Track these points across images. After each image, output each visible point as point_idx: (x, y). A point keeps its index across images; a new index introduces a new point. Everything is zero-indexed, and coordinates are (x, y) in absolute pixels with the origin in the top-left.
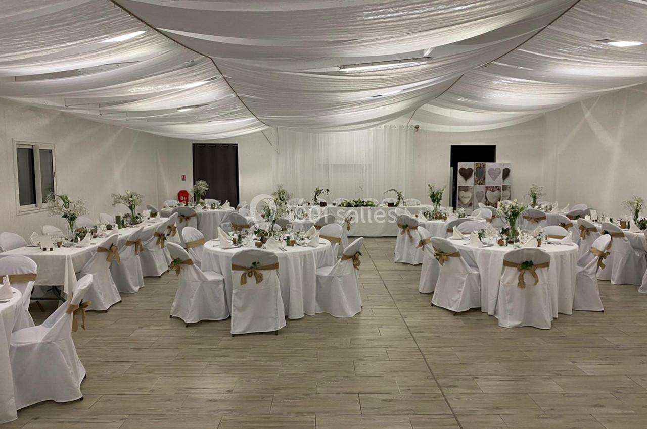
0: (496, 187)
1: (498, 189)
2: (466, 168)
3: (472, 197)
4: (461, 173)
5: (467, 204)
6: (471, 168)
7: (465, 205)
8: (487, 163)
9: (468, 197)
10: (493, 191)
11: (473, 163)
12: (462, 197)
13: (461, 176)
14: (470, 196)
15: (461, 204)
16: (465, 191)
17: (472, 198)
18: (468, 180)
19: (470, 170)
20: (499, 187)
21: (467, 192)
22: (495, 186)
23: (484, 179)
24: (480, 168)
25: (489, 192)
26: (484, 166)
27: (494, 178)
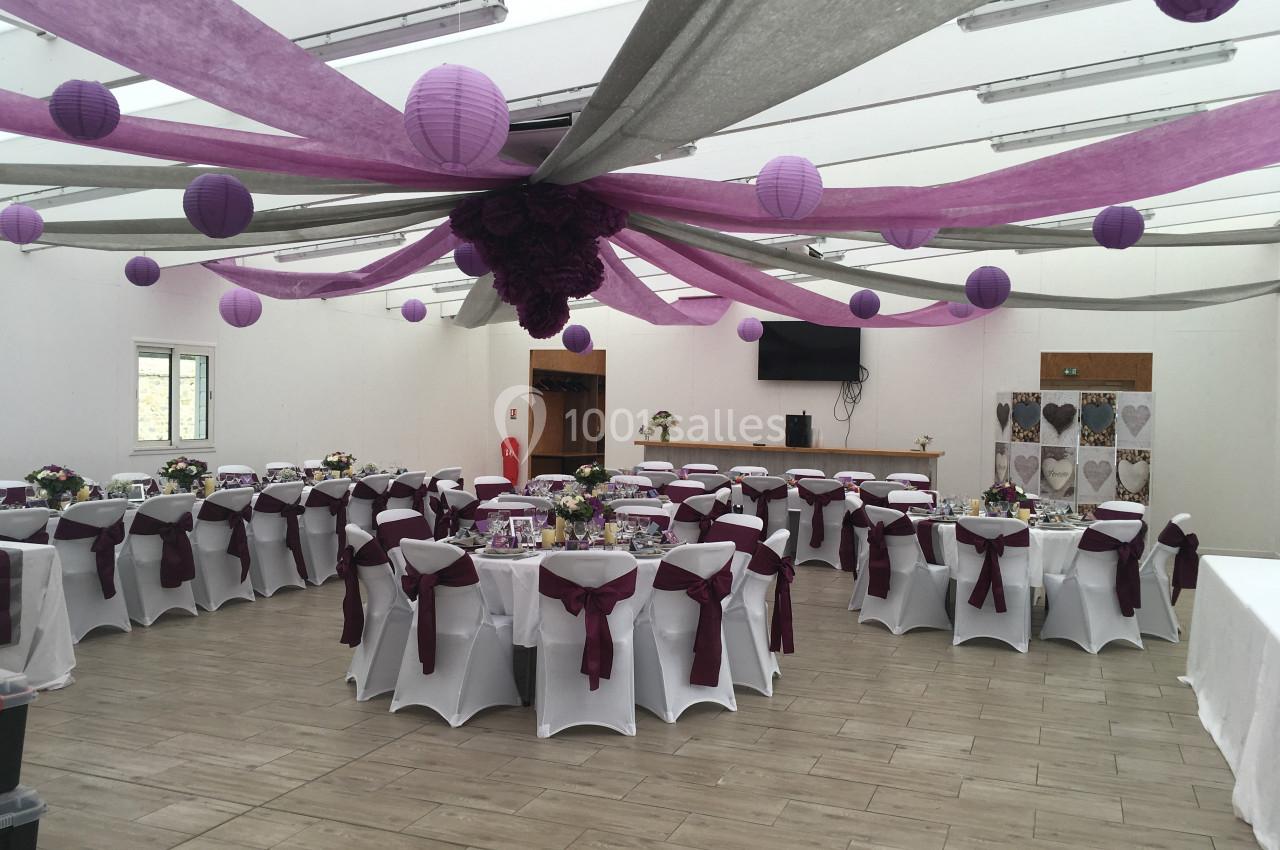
0: (1140, 452)
1: (1145, 458)
2: (1060, 405)
3: (1073, 474)
4: (1047, 416)
5: (1061, 490)
6: (1071, 406)
7: (1057, 491)
8: (1118, 393)
9: (1065, 474)
10: (1133, 462)
11: (1078, 392)
12: (1050, 472)
13: (1049, 424)
14: (1069, 470)
15: (1048, 490)
16: (1058, 460)
17: (1074, 476)
18: (1063, 434)
19: (1069, 411)
20: (1145, 452)
21: (1062, 461)
22: (1137, 449)
23: (1112, 432)
24: (1097, 405)
25: (1123, 464)
26: (1111, 400)
27: (1135, 431)
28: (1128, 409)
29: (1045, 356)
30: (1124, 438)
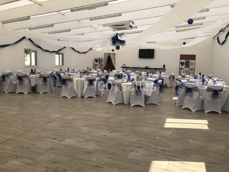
11: (185, 60)
18: (183, 66)
19: (183, 63)
23: (189, 66)
24: (187, 62)
25: (190, 70)
26: (189, 61)
27: (192, 66)
28: (191, 63)
29: (181, 55)
30: (191, 67)
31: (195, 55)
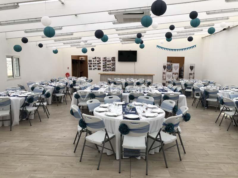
24: (169, 65)
26: (172, 65)
27: (176, 69)
28: (175, 66)
30: (174, 71)
31: (184, 57)
